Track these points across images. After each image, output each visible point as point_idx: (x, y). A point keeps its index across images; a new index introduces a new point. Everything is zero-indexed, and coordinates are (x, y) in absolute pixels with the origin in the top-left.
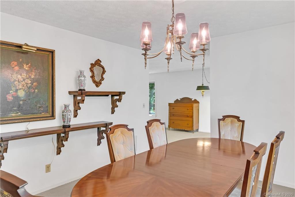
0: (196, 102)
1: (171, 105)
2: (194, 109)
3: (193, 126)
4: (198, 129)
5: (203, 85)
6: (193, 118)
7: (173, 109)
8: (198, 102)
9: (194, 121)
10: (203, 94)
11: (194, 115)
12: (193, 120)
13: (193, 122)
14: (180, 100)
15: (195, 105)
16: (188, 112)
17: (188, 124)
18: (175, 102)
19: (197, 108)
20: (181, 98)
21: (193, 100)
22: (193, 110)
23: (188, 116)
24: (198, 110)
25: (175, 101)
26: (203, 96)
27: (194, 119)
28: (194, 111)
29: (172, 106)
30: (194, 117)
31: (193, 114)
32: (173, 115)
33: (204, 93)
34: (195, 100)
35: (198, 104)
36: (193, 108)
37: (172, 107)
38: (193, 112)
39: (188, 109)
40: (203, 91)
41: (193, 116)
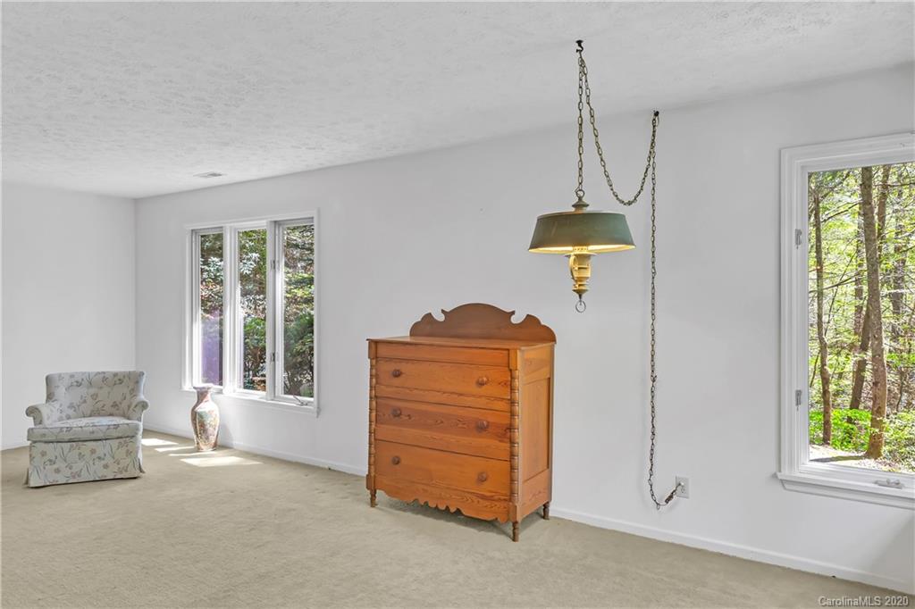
0: (537, 332)
1: (382, 351)
2: (517, 383)
3: (512, 493)
4: (546, 507)
5: (579, 205)
6: (512, 442)
7: (397, 374)
8: (548, 336)
9: (521, 462)
10: (580, 279)
11: (518, 421)
12: (512, 455)
13: (512, 468)
14: (441, 318)
15: (525, 355)
16: (482, 402)
17: (482, 479)
18: (415, 330)
19: (544, 372)
20: (448, 310)
21: (515, 320)
22: (512, 390)
23: (481, 428)
24: (550, 381)
25: (416, 325)
26: (580, 293)
27: (520, 449)
28: (518, 396)
29: (390, 360)
30: (520, 436)
31: (513, 414)
32: (397, 414)
33: (588, 274)
34: (531, 320)
35: (547, 345)
36: (513, 378)
37: (392, 367)
38: (512, 402)
39: (481, 384)
40: (580, 258)
41: (511, 428)
